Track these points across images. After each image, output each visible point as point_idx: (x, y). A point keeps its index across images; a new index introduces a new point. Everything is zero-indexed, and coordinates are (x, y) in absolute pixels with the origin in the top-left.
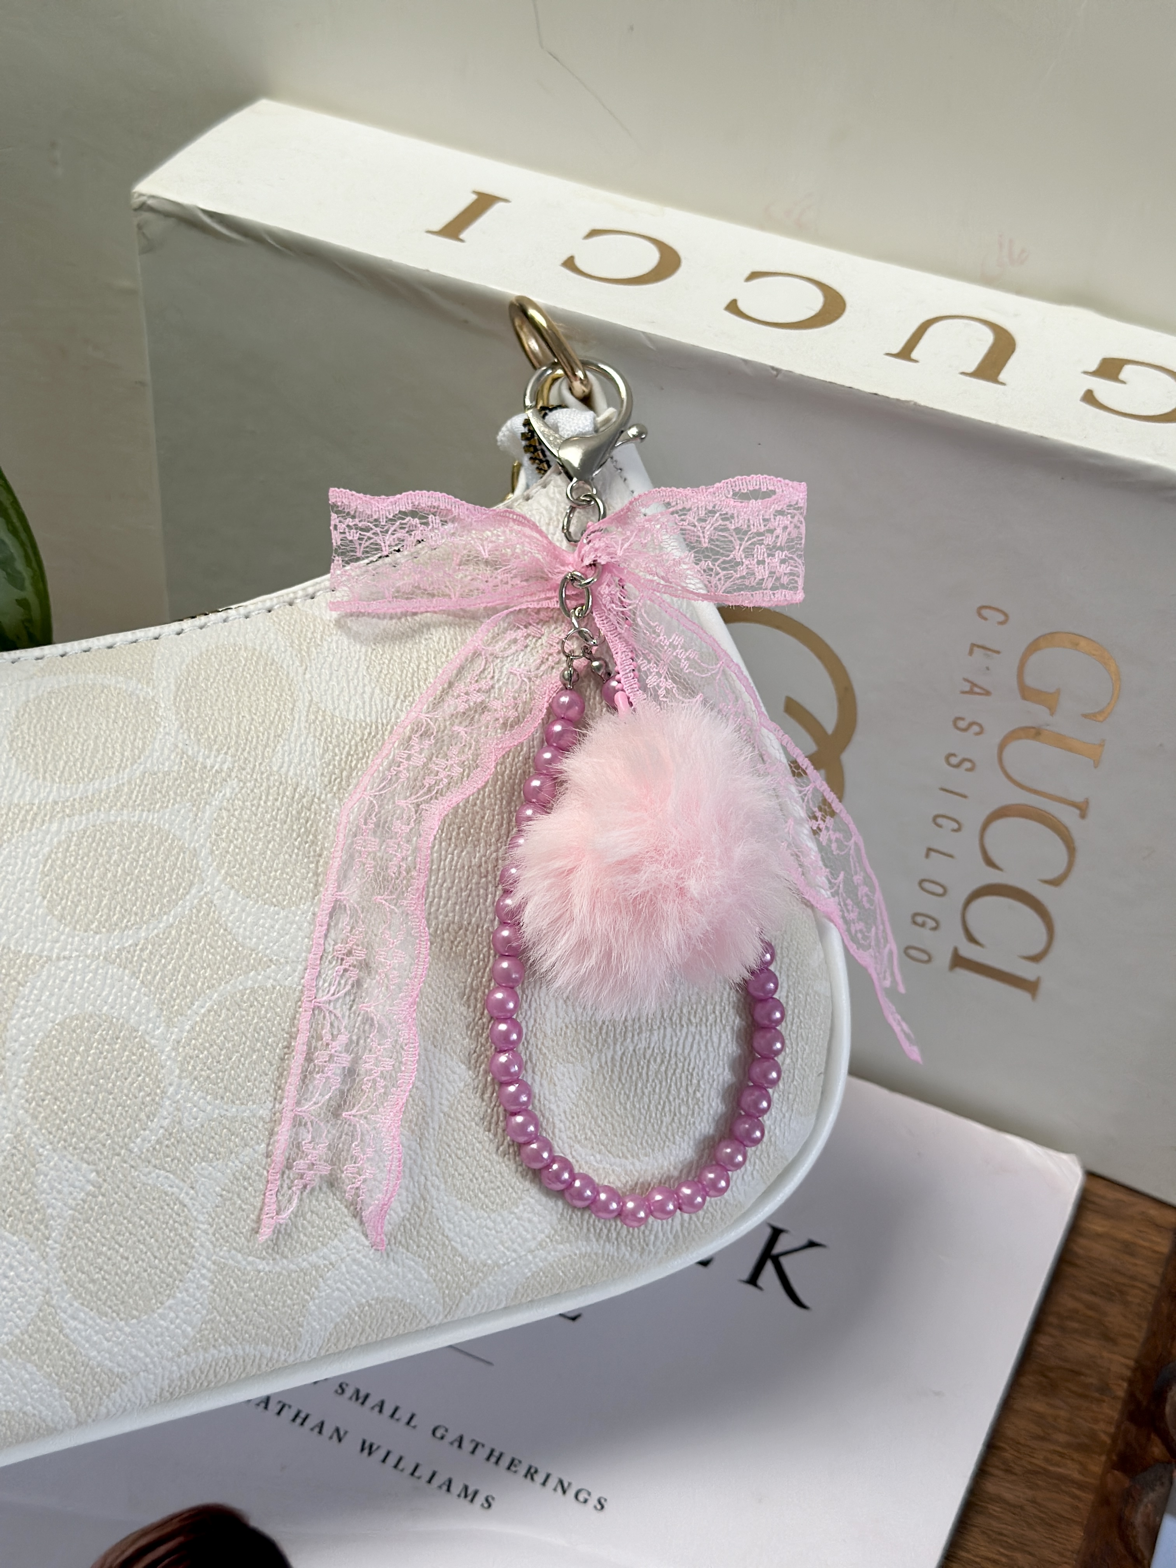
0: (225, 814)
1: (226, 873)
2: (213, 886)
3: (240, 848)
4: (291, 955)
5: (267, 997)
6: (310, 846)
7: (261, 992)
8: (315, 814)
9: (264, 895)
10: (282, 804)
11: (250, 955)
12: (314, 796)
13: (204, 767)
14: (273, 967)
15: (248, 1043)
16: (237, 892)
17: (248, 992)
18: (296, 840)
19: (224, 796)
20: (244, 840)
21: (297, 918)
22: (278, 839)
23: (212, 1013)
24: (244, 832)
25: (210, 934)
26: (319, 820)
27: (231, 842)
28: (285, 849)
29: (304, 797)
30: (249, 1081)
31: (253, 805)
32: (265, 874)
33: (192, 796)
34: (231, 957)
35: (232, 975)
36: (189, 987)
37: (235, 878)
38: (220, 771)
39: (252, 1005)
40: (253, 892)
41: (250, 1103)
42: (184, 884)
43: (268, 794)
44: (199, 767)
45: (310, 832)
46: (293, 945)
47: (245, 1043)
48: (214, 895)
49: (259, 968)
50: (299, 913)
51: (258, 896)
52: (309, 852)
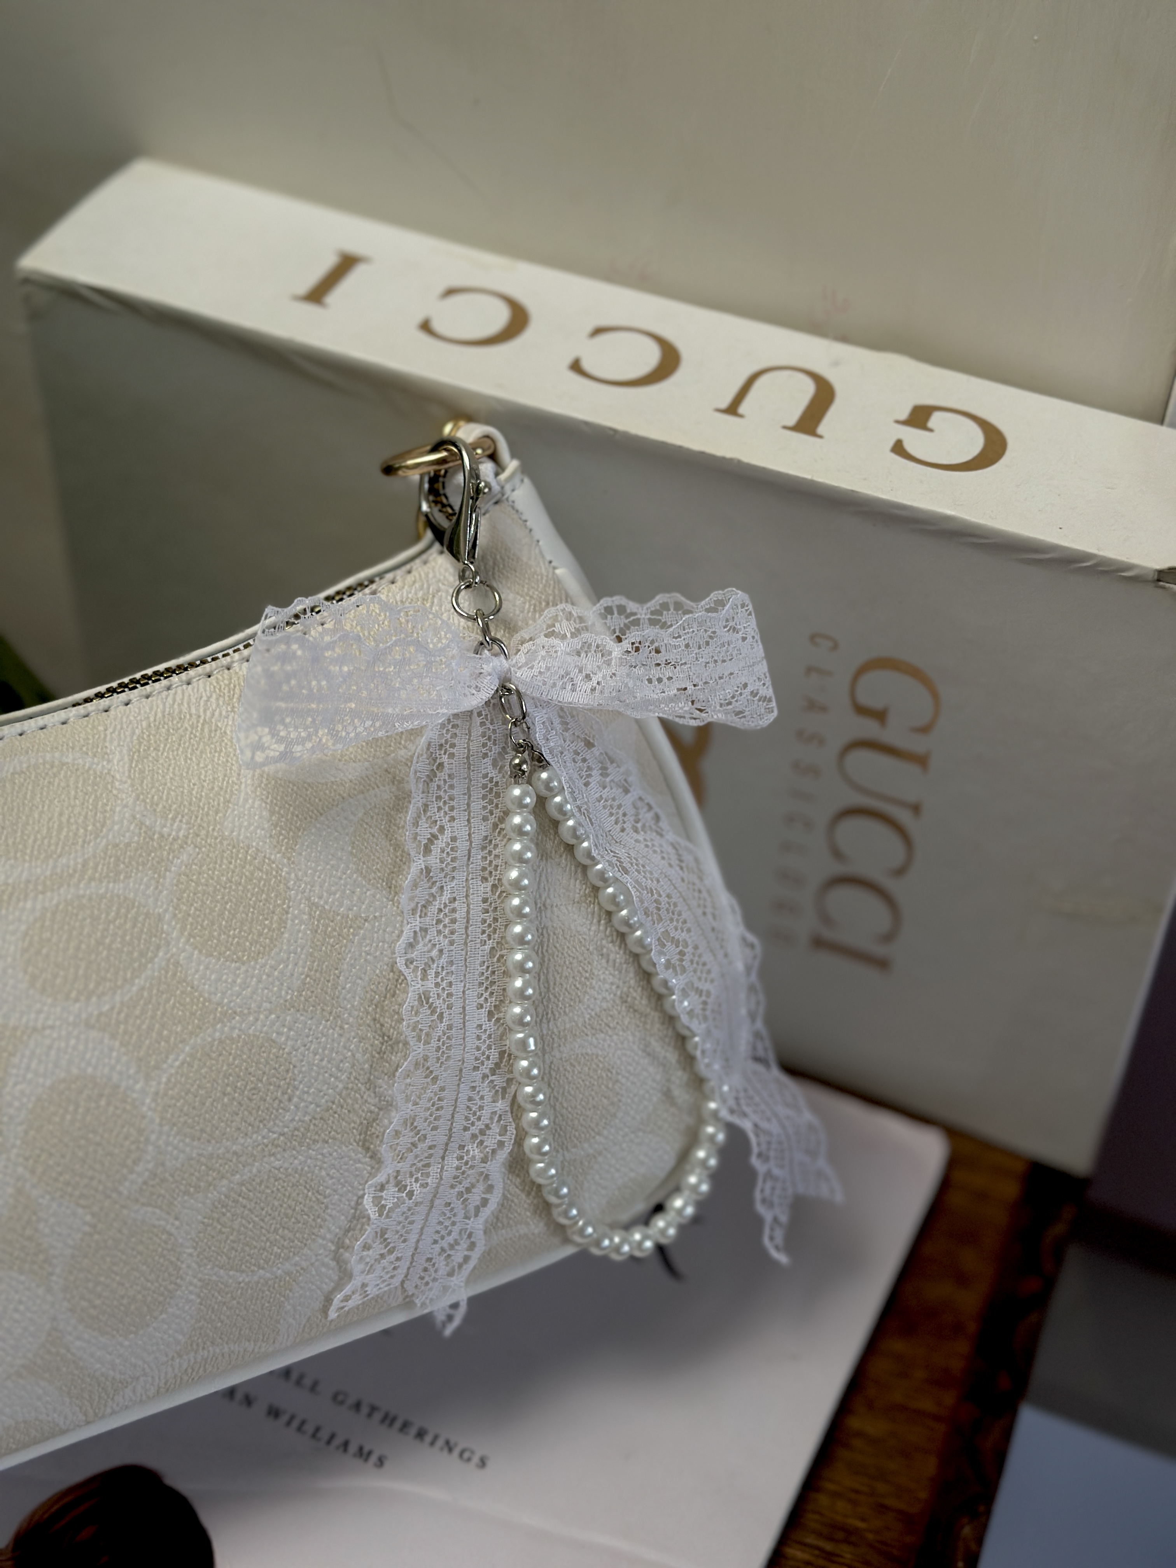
0: (183, 878)
1: (190, 935)
2: (178, 948)
3: (200, 911)
4: (253, 1006)
5: (234, 1046)
6: (264, 905)
7: (228, 1042)
8: (267, 874)
9: (225, 952)
10: (236, 867)
11: (216, 1009)
12: (265, 857)
13: (162, 836)
14: (237, 1018)
15: (219, 1088)
16: (200, 952)
17: (216, 1043)
18: (250, 899)
19: (182, 862)
20: (203, 903)
21: (257, 971)
22: (234, 900)
23: (186, 1065)
24: (203, 895)
25: (178, 992)
26: (271, 880)
27: (192, 905)
28: (241, 909)
29: (255, 859)
30: (222, 1121)
31: (209, 869)
32: (224, 933)
33: (153, 865)
34: (199, 1012)
35: (201, 1028)
36: (163, 1043)
37: (198, 938)
38: (175, 840)
39: (220, 1055)
40: (215, 950)
41: (224, 1141)
42: (151, 948)
43: (222, 857)
44: (156, 837)
45: (263, 891)
46: (255, 996)
47: (216, 1089)
48: (179, 955)
49: (225, 1020)
50: (258, 967)
51: (220, 954)
52: (263, 910)
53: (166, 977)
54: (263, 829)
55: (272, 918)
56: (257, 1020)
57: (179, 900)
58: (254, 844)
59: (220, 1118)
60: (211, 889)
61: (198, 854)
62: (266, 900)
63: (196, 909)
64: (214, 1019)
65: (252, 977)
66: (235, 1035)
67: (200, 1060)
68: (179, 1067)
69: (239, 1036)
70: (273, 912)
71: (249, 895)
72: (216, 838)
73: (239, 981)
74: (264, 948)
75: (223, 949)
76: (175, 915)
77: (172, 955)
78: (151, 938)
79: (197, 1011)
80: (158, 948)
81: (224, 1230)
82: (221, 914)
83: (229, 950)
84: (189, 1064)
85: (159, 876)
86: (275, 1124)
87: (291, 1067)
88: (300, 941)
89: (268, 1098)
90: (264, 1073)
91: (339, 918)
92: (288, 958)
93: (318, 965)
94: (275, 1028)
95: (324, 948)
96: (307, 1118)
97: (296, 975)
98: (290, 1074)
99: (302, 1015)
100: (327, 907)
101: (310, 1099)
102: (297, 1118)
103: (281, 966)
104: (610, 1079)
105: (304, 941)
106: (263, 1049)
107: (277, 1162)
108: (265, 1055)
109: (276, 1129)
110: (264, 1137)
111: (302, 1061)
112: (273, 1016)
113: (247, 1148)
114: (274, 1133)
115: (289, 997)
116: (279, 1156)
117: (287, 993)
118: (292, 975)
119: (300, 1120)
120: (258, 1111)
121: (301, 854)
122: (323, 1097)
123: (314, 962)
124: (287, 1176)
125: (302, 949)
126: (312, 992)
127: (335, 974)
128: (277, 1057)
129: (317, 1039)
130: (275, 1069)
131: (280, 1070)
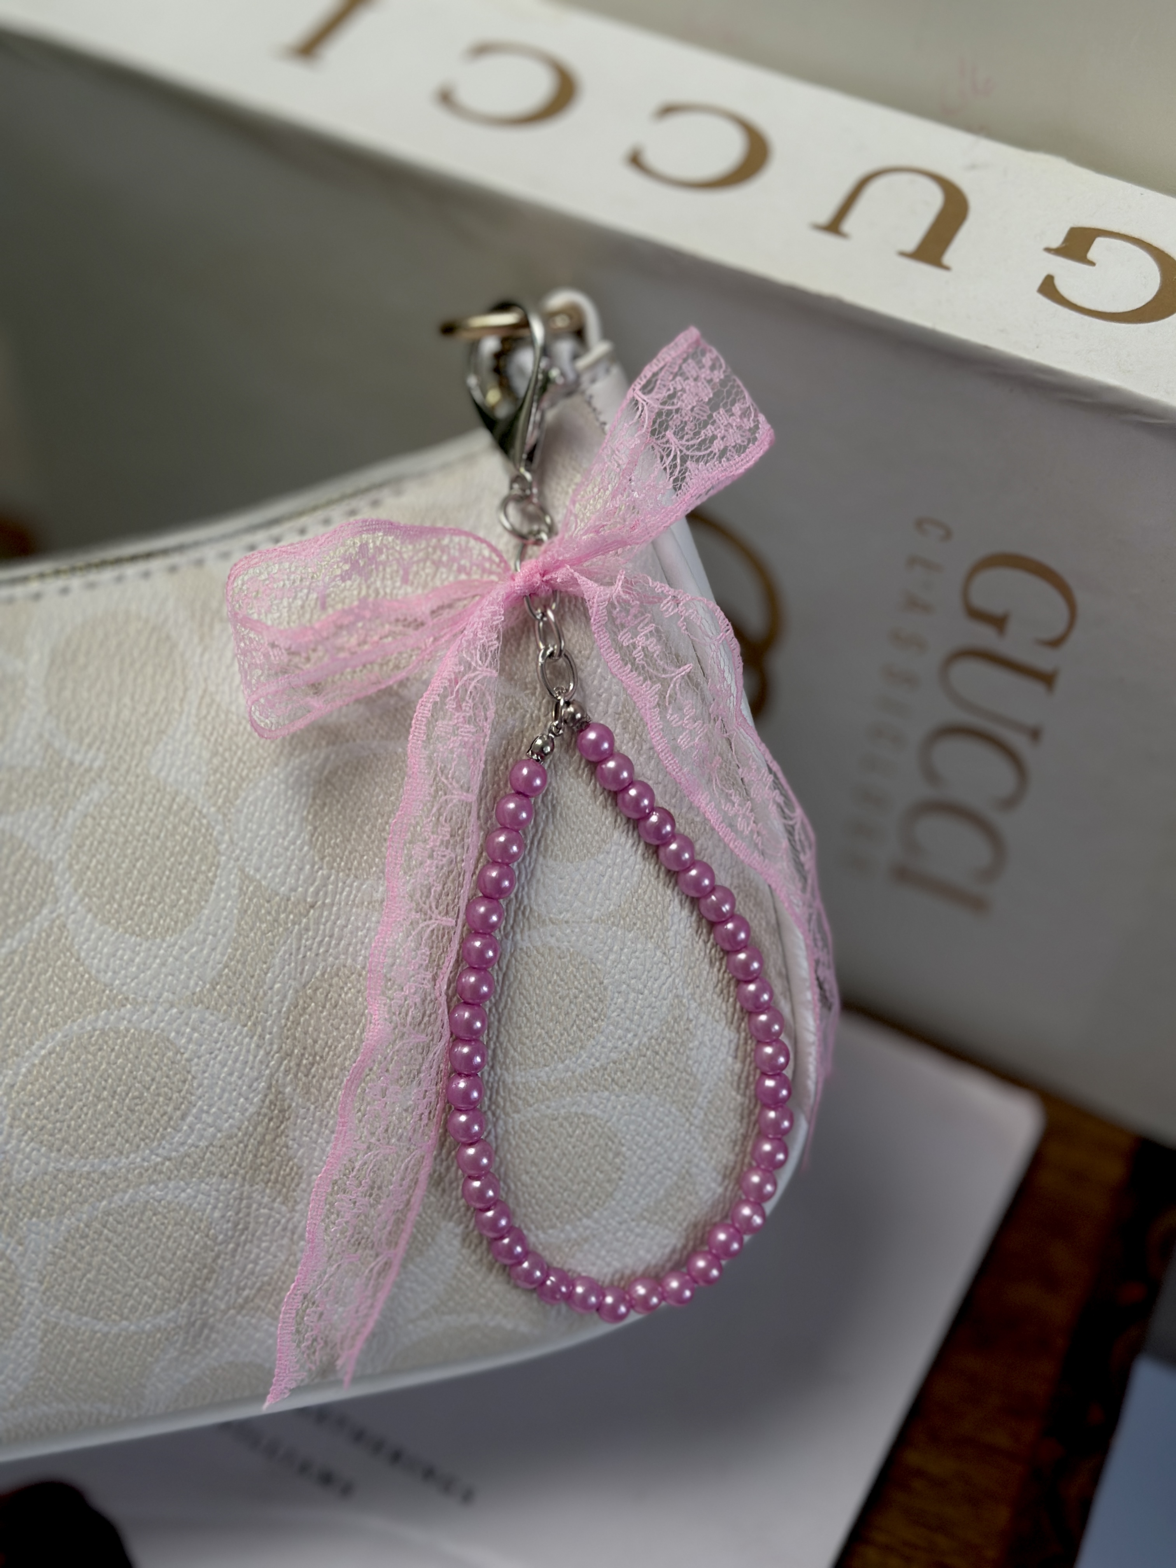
0: (89, 821)
1: (85, 894)
2: (68, 907)
3: (103, 865)
4: (150, 993)
5: (119, 1041)
6: (184, 869)
7: (112, 1034)
8: (194, 830)
9: (125, 922)
10: (156, 815)
11: (104, 991)
12: (195, 808)
13: (71, 763)
14: (129, 1006)
15: (93, 1091)
16: (95, 916)
17: (97, 1032)
18: (168, 859)
19: (91, 800)
20: (108, 855)
21: (162, 952)
22: (147, 858)
23: (53, 1056)
24: (110, 846)
25: (59, 963)
26: (198, 838)
27: (94, 856)
28: (155, 870)
29: (182, 809)
30: (92, 1132)
31: (122, 814)
32: (128, 898)
33: (53, 798)
34: (81, 992)
35: (80, 1013)
36: (29, 1024)
37: (95, 899)
38: (89, 770)
39: (100, 1049)
40: (113, 918)
41: (91, 1157)
42: (34, 903)
43: (142, 802)
44: (65, 763)
45: (185, 851)
46: (155, 983)
47: (89, 1091)
48: (67, 918)
49: (113, 1007)
50: (164, 945)
51: (119, 923)
52: (182, 875)
53: (46, 942)
54: (199, 773)
55: (192, 887)
56: (153, 1012)
57: (79, 847)
58: (185, 791)
59: (89, 1128)
60: (121, 840)
61: (113, 792)
62: (187, 863)
63: (98, 862)
64: (99, 1003)
65: (155, 957)
66: (122, 1028)
67: (73, 1052)
68: (44, 1057)
69: (128, 1030)
70: (195, 880)
71: (167, 854)
72: (138, 776)
73: (137, 960)
74: (176, 923)
75: (124, 916)
76: (70, 866)
77: (58, 917)
78: (35, 890)
79: (78, 990)
80: (43, 904)
81: (79, 1265)
82: (129, 873)
83: (132, 919)
84: (58, 1054)
85: (59, 814)
86: (159, 1145)
87: (190, 1077)
88: (222, 921)
89: (155, 1112)
90: (153, 1080)
91: (278, 898)
92: (205, 941)
93: (241, 955)
94: (175, 1026)
95: (252, 935)
96: (203, 1144)
97: (211, 963)
98: (187, 1086)
99: (212, 1014)
100: (263, 883)
101: (210, 1120)
102: (190, 1141)
103: (194, 949)
104: (611, 1149)
105: (228, 922)
106: (156, 1050)
107: (158, 1193)
108: (157, 1057)
109: (160, 1151)
110: (143, 1160)
111: (204, 1072)
112: (175, 1010)
113: (120, 1169)
114: (157, 1155)
115: (198, 989)
116: (161, 1185)
117: (197, 984)
118: (206, 962)
119: (193, 1145)
120: (140, 1126)
121: (241, 811)
122: (227, 1121)
123: (236, 950)
124: (169, 1212)
125: (224, 932)
126: (229, 987)
127: (261, 969)
128: (173, 1063)
129: (228, 1047)
130: (168, 1076)
131: (175, 1080)
